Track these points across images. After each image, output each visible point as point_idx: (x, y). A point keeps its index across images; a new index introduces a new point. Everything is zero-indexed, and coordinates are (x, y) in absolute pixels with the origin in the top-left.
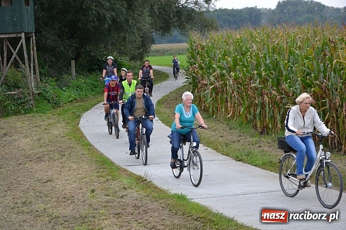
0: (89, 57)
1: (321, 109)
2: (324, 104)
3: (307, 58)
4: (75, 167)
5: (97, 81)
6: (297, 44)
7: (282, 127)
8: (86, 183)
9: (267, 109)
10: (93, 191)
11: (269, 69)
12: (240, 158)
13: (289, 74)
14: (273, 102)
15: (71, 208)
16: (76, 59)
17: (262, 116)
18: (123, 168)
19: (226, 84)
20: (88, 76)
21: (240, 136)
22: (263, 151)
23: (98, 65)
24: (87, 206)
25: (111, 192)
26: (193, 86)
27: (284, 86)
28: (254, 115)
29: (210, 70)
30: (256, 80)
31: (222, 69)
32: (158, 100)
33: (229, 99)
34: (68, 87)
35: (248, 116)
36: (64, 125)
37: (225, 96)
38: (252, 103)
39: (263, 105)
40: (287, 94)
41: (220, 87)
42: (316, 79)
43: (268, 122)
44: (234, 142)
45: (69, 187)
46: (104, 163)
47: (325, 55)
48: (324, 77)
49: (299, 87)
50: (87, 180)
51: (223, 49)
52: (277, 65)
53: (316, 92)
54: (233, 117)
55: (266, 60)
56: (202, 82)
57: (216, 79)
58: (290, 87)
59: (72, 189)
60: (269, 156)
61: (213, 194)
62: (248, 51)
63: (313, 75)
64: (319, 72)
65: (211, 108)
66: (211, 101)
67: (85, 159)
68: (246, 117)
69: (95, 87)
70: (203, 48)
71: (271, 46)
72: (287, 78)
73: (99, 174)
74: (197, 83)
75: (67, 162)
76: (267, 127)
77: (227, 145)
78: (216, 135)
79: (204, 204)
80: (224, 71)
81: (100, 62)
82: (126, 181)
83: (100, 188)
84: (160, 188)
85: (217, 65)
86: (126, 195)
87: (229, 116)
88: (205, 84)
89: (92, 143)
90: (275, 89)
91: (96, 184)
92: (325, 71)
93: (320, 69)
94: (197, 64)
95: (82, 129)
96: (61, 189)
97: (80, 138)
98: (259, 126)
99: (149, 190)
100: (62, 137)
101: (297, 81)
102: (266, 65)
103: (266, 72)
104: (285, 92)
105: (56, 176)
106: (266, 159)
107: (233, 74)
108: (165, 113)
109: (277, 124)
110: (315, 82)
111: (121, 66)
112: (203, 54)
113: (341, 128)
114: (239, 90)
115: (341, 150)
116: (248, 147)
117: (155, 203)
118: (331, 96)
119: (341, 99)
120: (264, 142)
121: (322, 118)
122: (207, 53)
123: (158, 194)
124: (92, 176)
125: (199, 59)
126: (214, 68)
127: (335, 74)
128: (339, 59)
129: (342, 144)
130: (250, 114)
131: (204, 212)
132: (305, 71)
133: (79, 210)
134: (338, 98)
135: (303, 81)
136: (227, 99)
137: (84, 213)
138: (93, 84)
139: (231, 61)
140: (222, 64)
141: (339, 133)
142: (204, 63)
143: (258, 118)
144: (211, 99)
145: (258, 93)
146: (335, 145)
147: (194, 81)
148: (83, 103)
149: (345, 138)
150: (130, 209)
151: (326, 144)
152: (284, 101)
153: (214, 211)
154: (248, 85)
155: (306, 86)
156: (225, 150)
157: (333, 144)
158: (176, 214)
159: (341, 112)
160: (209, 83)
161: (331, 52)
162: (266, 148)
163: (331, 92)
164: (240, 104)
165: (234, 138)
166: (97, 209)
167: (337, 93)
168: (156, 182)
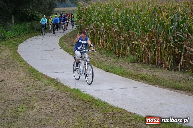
0: (21, 13)
1: (152, 44)
2: (153, 42)
3: (145, 16)
4: (17, 73)
5: (26, 27)
7: (130, 53)
8: (24, 82)
9: (122, 43)
10: (28, 86)
11: (124, 22)
12: (108, 70)
13: (135, 24)
14: (125, 40)
15: (16, 96)
16: (14, 15)
17: (119, 47)
18: (44, 75)
19: (99, 30)
20: (20, 24)
21: (107, 58)
22: (120, 66)
23: (26, 18)
24: (25, 95)
25: (38, 87)
26: (80, 31)
27: (132, 32)
28: (115, 47)
29: (90, 22)
30: (116, 28)
31: (97, 21)
32: (60, 38)
33: (100, 38)
34: (10, 30)
35: (111, 47)
36: (9, 50)
37: (98, 36)
38: (113, 40)
39: (120, 41)
40: (133, 35)
41: (96, 31)
44: (104, 61)
45: (14, 84)
46: (33, 71)
47: (155, 15)
48: (154, 27)
49: (140, 32)
50: (24, 80)
51: (98, 10)
52: (128, 20)
53: (149, 35)
54: (102, 48)
55: (122, 17)
56: (85, 28)
57: (93, 27)
58: (135, 32)
59: (16, 85)
60: (124, 69)
61: (95, 89)
62: (112, 12)
63: (148, 25)
64: (152, 24)
67: (22, 69)
68: (110, 48)
69: (25, 30)
70: (86, 10)
71: (125, 9)
73: (31, 77)
74: (82, 29)
75: (12, 71)
76: (122, 53)
77: (100, 63)
78: (94, 57)
79: (91, 94)
80: (98, 23)
81: (27, 16)
82: (46, 82)
83: (32, 85)
84: (65, 86)
85: (94, 19)
86: (46, 89)
87: (101, 47)
88: (87, 30)
89: (25, 60)
90: (127, 33)
91: (29, 83)
92: (154, 24)
93: (152, 22)
94: (83, 19)
95: (19, 53)
96: (10, 85)
97: (19, 58)
98: (117, 53)
99: (59, 87)
100: (8, 57)
101: (139, 28)
102: (122, 20)
103: (122, 23)
105: (6, 78)
106: (122, 71)
107: (103, 24)
108: (65, 45)
109: (127, 52)
110: (149, 29)
112: (86, 13)
113: (163, 54)
114: (106, 33)
115: (162, 66)
116: (112, 64)
117: (63, 93)
118: (158, 37)
119: (163, 39)
120: (120, 61)
121: (152, 49)
122: (89, 12)
123: (65, 89)
124: (27, 78)
125: (84, 16)
126: (93, 20)
127: (160, 25)
128: (163, 17)
129: (163, 63)
130: (112, 46)
131: (90, 98)
132: (144, 23)
133: (21, 97)
134: (162, 38)
135: (143, 29)
136: (99, 38)
137: (24, 98)
138: (23, 28)
139: (102, 17)
140: (97, 19)
141: (161, 57)
142: (87, 18)
143: (117, 49)
144: (91, 38)
145: (117, 35)
146: (159, 64)
147: (80, 28)
148: (19, 38)
149: (165, 60)
150: (49, 97)
151: (154, 63)
152: (132, 39)
153: (96, 98)
154: (111, 30)
155: (144, 32)
156: (100, 66)
157: (158, 64)
158: (75, 99)
159: (163, 46)
160: (89, 29)
161: (158, 13)
162: (122, 65)
163: (158, 35)
164: (107, 41)
165: (104, 59)
166: (31, 97)
167: (161, 36)
168: (63, 82)
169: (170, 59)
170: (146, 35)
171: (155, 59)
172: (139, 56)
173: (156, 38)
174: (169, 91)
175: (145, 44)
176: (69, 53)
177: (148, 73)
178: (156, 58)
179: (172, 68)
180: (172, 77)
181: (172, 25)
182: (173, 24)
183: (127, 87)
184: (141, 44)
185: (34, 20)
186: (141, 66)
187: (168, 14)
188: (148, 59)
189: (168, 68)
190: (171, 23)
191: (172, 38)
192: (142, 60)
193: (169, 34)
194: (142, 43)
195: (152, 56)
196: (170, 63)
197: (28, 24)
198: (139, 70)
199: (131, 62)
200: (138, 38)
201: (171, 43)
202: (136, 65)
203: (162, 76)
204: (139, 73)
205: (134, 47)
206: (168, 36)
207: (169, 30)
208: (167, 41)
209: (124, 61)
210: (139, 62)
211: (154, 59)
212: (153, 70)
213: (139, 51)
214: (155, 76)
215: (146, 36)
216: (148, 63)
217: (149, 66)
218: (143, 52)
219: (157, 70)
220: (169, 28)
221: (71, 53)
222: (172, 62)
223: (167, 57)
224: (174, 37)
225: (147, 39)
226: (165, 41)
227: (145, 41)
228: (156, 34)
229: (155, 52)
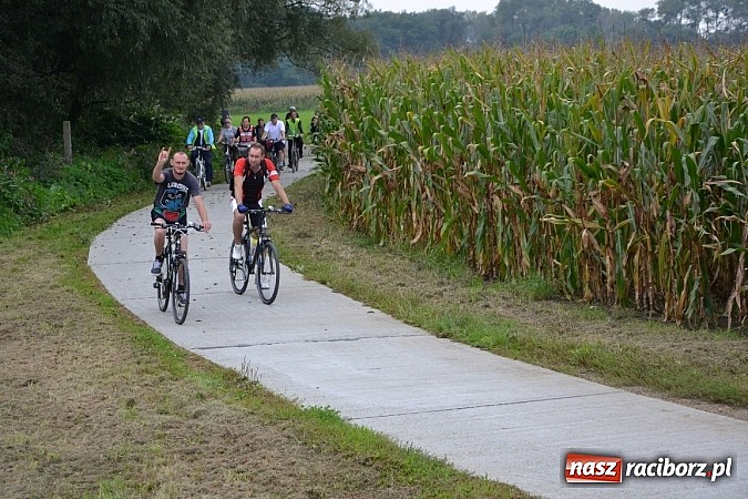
0: (100, 114)
1: (618, 225)
2: (623, 215)
3: (587, 115)
4: (86, 351)
5: (120, 167)
6: (565, 84)
7: (532, 264)
8: (115, 386)
9: (499, 224)
10: (131, 403)
11: (504, 138)
12: (446, 331)
13: (547, 148)
14: (512, 211)
15: (85, 441)
16: (72, 119)
17: (490, 240)
18: (193, 354)
19: (409, 172)
20: (98, 156)
21: (442, 283)
22: (494, 315)
23: (120, 132)
24: (119, 436)
25: (170, 404)
26: (332, 177)
27: (536, 176)
28: (471, 241)
29: (371, 141)
30: (475, 164)
31: (398, 138)
33: (414, 204)
34: (58, 179)
35: (457, 240)
36: (53, 260)
37: (406, 198)
38: (465, 212)
39: (490, 213)
40: (543, 192)
41: (394, 178)
42: (607, 159)
43: (500, 252)
44: (431, 297)
45: (76, 395)
46: (150, 342)
47: (626, 109)
48: (625, 156)
49: (568, 176)
50: (116, 378)
51: (401, 94)
52: (521, 132)
53: (607, 188)
54: (422, 243)
55: (497, 119)
56: (352, 167)
57: (385, 161)
58: (550, 177)
59: (84, 399)
60: (509, 326)
61: (394, 408)
62: (457, 101)
63: (600, 152)
64: (614, 145)
65: (374, 222)
66: (373, 209)
67: (107, 333)
68: (453, 243)
69: (115, 180)
70: (355, 94)
71: (509, 89)
72: (545, 157)
73: (142, 366)
74: (341, 169)
75: (69, 341)
76: (499, 264)
77: (415, 303)
78: (390, 281)
79: (379, 430)
80: (404, 144)
81: (122, 125)
82: (202, 382)
83: (146, 397)
84: (278, 397)
85: (387, 130)
86: (204, 412)
87: (415, 240)
88: (360, 172)
89: (119, 299)
90: (517, 181)
91: (136, 388)
92: (625, 144)
93: (616, 138)
94: (342, 129)
95: (95, 270)
96: (59, 399)
97: (94, 290)
98: (481, 261)
99: (255, 401)
100: (51, 288)
101: (567, 162)
102: (497, 130)
103: (497, 144)
104: (538, 188)
105: (46, 371)
106: (503, 332)
107: (423, 150)
109: (521, 257)
110: (604, 167)
111: (168, 133)
112: (356, 106)
113: (662, 265)
114: (436, 184)
115: (660, 312)
116: (461, 307)
117: (271, 429)
118: (640, 196)
119: (661, 204)
120: (494, 296)
121: (619, 245)
122: (366, 104)
123: (278, 410)
124: (126, 371)
125: (347, 118)
126: (382, 136)
127: (649, 149)
128: (659, 116)
129: (663, 301)
130: (462, 236)
131: (379, 446)
132: (583, 142)
133: (105, 445)
134: (656, 200)
135: (579, 165)
136: (409, 206)
137: (114, 452)
138: (110, 173)
139: (418, 121)
140: (399, 128)
141: (656, 276)
142: (358, 127)
143: (478, 245)
144: (375, 205)
145: (478, 191)
146: (648, 303)
147: (334, 165)
148: (92, 213)
149: (671, 288)
150: (215, 443)
151: (627, 301)
152: (537, 208)
153: (402, 444)
154: (456, 173)
155: (585, 177)
156: (412, 314)
157: (645, 301)
158: (319, 451)
159: (662, 232)
160: (369, 171)
161: (638, 102)
162: (500, 310)
163: (639, 189)
164: (440, 215)
165: (430, 289)
166: (142, 443)
167: (653, 190)
168: (268, 384)
169: (691, 282)
170: (595, 188)
171: (632, 286)
172: (566, 270)
173: (633, 198)
174: (691, 411)
175: (591, 225)
176: (293, 265)
177: (606, 341)
178: (636, 279)
179: (702, 320)
180: (703, 353)
181: (694, 146)
182: (698, 144)
183: (521, 397)
184: (574, 224)
185: (151, 138)
186: (576, 311)
187: (678, 103)
188: (605, 283)
189: (683, 318)
190: (692, 140)
191: (697, 198)
192: (581, 288)
193: (683, 183)
194: (578, 221)
195: (620, 272)
196: (692, 298)
197: (125, 156)
198: (568, 330)
199: (536, 299)
200: (561, 202)
201: (694, 219)
202: (557, 308)
203: (661, 350)
204: (570, 340)
205: (548, 237)
206: (682, 191)
207: (685, 167)
208: (677, 209)
209: (508, 295)
210: (568, 297)
211: (628, 284)
212: (625, 328)
213: (569, 253)
214: (635, 351)
215: (592, 193)
216: (603, 300)
217: (610, 314)
218: (585, 255)
219: (642, 326)
220: (684, 158)
221: (298, 267)
222: (698, 295)
223: (678, 274)
224: (703, 194)
225: (598, 205)
226: (671, 211)
227: (590, 213)
228: (633, 184)
229: (631, 254)
